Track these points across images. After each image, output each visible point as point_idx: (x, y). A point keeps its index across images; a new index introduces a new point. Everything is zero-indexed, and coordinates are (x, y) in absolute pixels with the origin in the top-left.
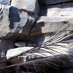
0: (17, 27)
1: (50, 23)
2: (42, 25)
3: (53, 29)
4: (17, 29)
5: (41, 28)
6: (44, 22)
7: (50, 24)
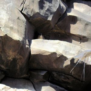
0: (48, 9)
1: (86, 23)
2: (72, 20)
3: (87, 32)
4: (47, 12)
5: (71, 25)
6: (78, 18)
7: (84, 24)
